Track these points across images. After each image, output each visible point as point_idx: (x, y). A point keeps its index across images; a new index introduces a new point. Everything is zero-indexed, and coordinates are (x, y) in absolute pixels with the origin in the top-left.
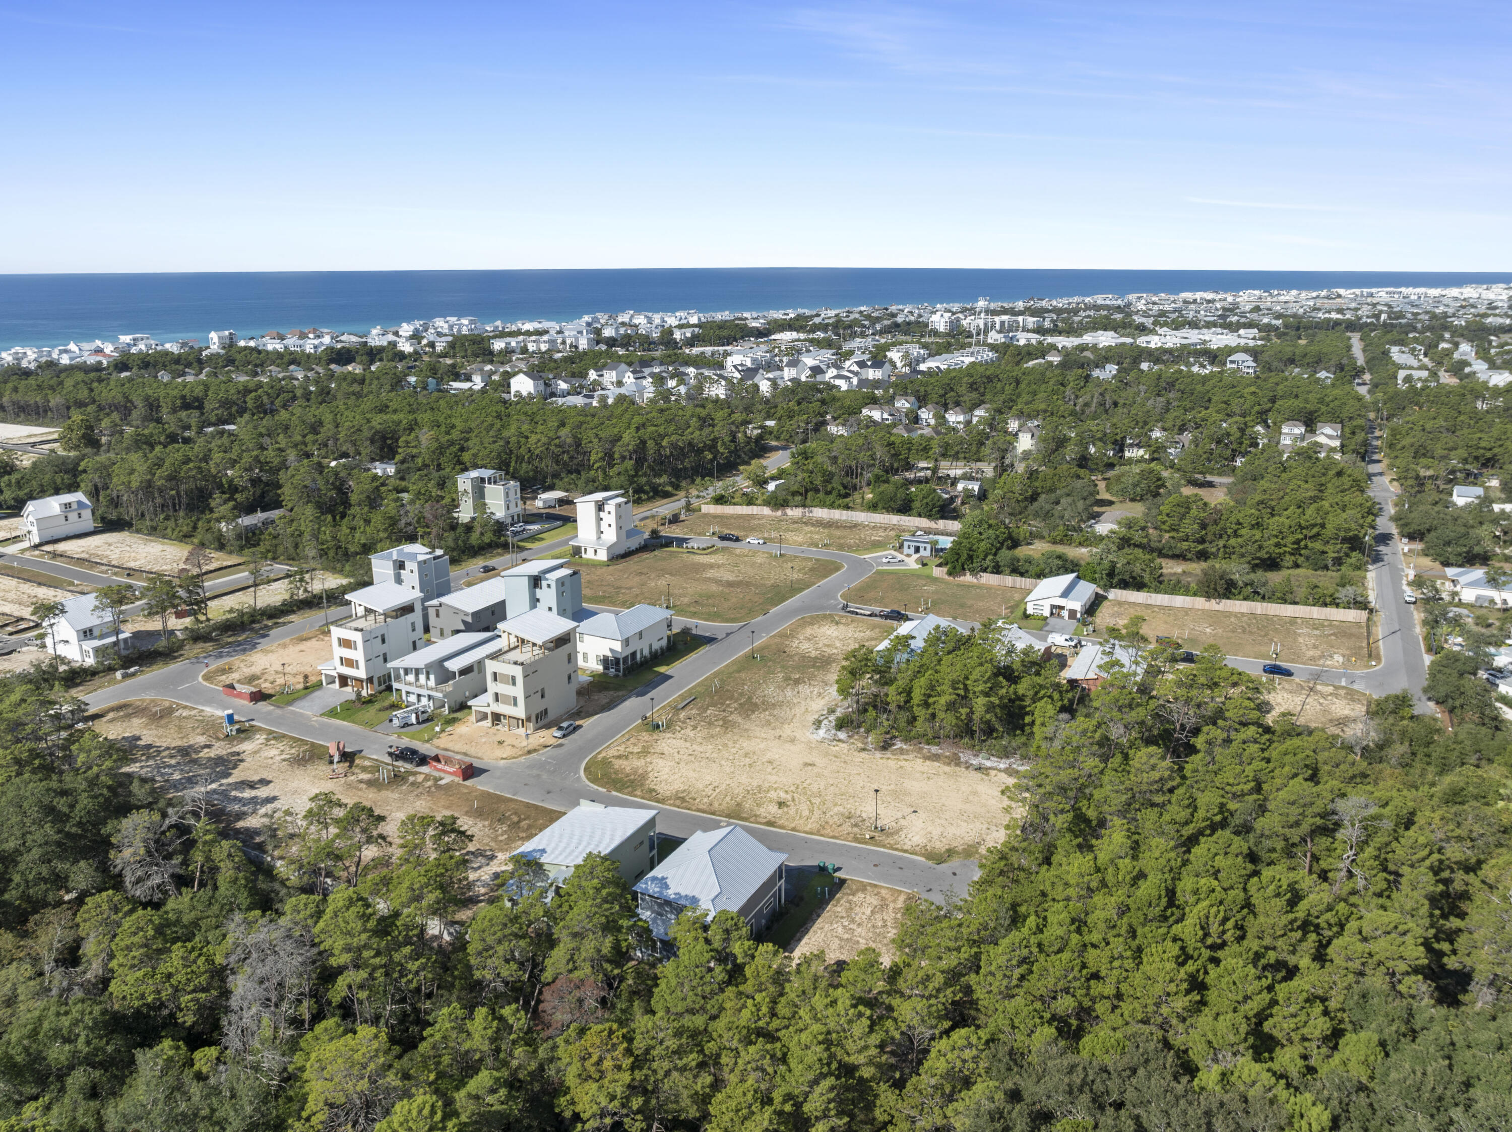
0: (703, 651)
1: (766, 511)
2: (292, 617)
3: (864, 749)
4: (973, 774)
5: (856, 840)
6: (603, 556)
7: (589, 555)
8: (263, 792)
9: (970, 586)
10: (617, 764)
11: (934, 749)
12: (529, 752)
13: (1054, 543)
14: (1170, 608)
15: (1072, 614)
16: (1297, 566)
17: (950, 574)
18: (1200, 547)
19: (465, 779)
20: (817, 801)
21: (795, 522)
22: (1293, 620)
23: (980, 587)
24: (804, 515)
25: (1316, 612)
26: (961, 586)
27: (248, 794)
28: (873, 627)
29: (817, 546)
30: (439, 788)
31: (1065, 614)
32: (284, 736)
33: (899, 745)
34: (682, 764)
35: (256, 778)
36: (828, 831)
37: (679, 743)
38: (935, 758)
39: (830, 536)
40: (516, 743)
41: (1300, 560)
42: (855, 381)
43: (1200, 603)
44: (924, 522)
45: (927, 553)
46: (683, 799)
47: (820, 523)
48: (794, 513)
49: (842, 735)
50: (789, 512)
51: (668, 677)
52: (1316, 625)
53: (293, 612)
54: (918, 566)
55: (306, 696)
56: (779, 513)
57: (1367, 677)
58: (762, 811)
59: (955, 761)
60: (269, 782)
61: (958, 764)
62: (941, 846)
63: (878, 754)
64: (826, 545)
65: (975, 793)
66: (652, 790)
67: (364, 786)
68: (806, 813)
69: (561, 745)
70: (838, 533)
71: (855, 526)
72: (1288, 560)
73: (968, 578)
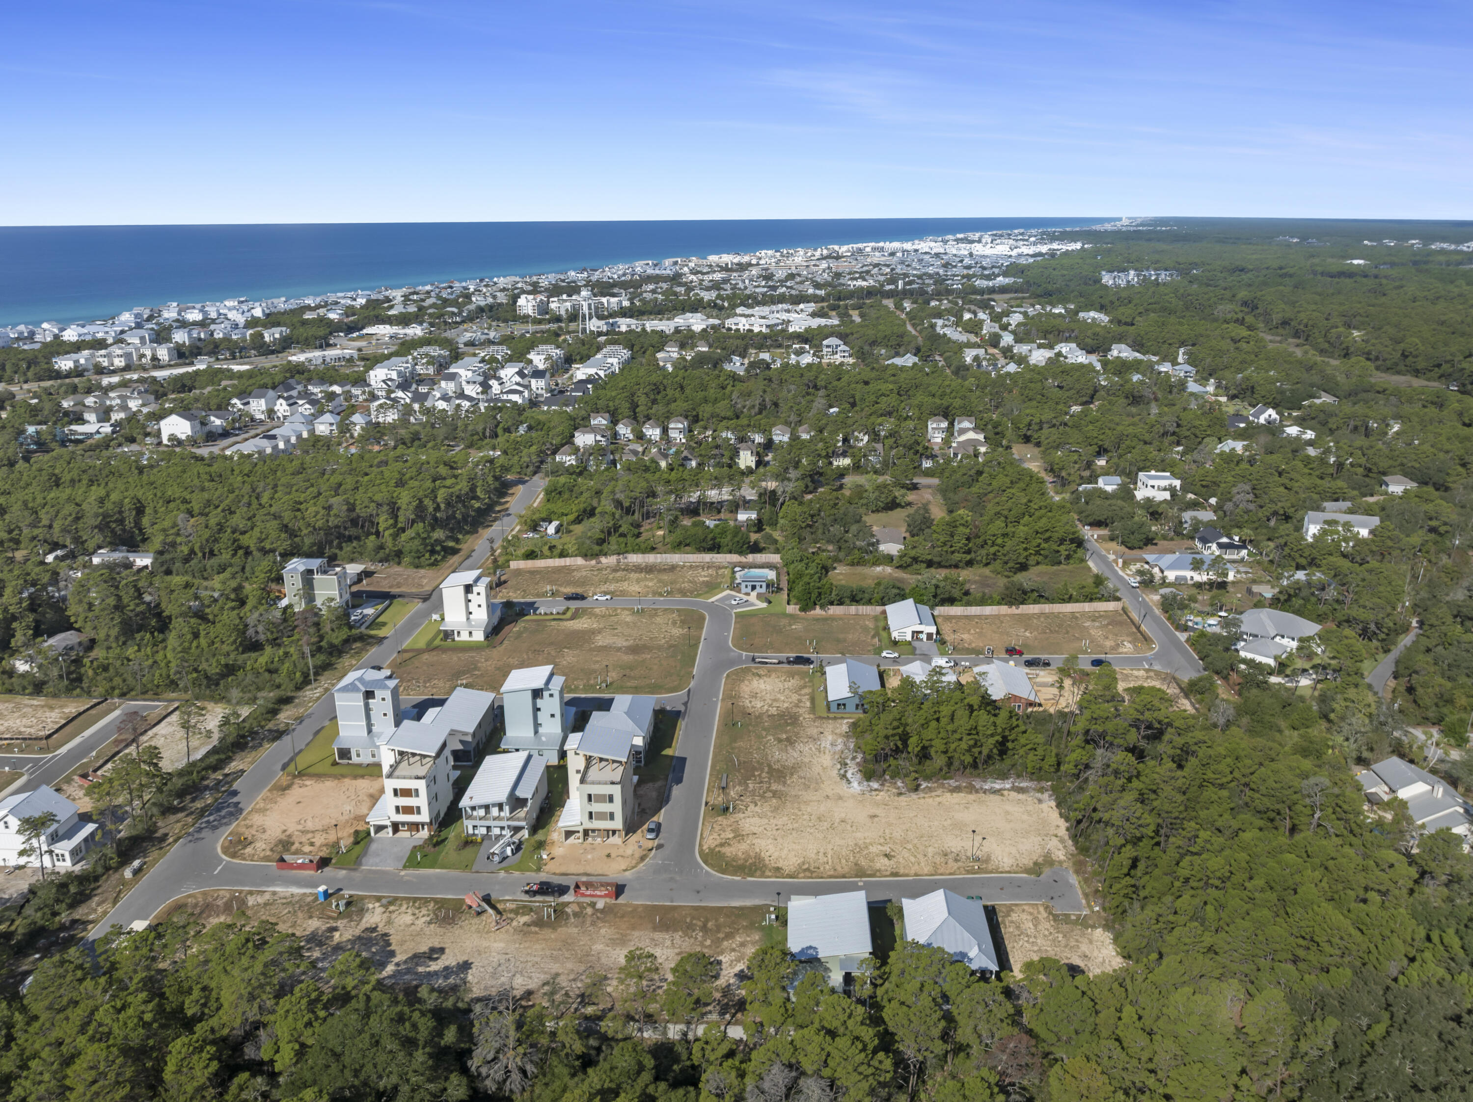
0: (682, 725)
1: (580, 561)
2: (234, 766)
3: (900, 794)
4: (993, 797)
5: (968, 872)
6: (479, 636)
7: (464, 637)
8: (449, 960)
9: (825, 620)
10: (727, 850)
11: (953, 783)
12: (642, 858)
13: (852, 564)
14: (987, 617)
15: (930, 636)
16: (1038, 563)
17: (803, 609)
18: (968, 557)
19: (617, 898)
20: (910, 846)
21: (615, 570)
22: (1073, 615)
23: (833, 618)
24: (618, 561)
25: (1087, 607)
26: (817, 620)
27: (434, 967)
28: (792, 675)
29: (661, 595)
30: (602, 911)
31: (924, 636)
32: (396, 899)
33: (924, 785)
34: (780, 840)
35: (424, 948)
36: (942, 871)
37: (756, 820)
38: (957, 789)
39: (660, 581)
40: (621, 852)
41: (1040, 558)
42: (526, 394)
43: (1004, 609)
44: (735, 558)
45: (764, 590)
46: (808, 870)
47: (638, 569)
48: (609, 561)
49: (875, 785)
50: (603, 560)
51: (682, 761)
52: (1094, 617)
53: (230, 759)
54: (764, 605)
55: (365, 852)
56: (593, 562)
57: (1157, 656)
58: (878, 866)
59: (971, 789)
60: (442, 950)
61: (977, 791)
62: (1027, 862)
63: (914, 796)
64: (669, 593)
65: (1007, 813)
66: (778, 869)
67: (534, 929)
68: (913, 859)
69: (659, 847)
70: (665, 577)
71: (673, 568)
72: (1032, 560)
73: (818, 611)
